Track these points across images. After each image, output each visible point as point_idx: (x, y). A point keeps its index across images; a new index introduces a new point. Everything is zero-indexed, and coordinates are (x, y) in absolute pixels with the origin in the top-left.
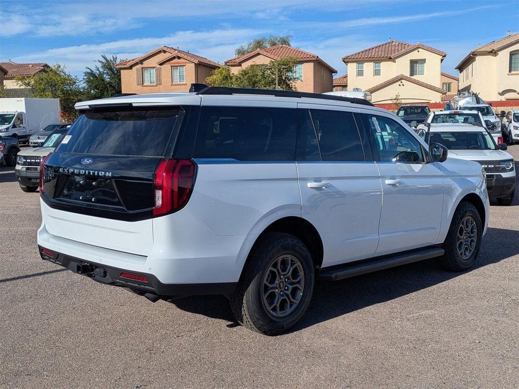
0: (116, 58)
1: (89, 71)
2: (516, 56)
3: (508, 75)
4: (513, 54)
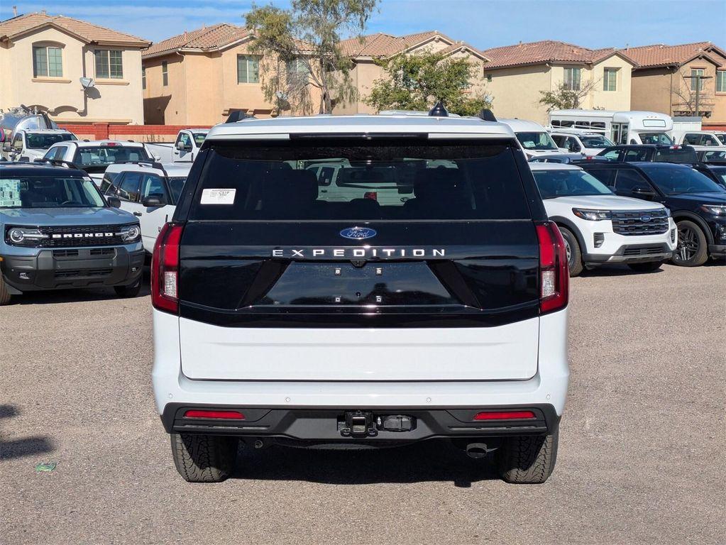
2: (42, 50)
3: (34, 81)
4: (37, 47)
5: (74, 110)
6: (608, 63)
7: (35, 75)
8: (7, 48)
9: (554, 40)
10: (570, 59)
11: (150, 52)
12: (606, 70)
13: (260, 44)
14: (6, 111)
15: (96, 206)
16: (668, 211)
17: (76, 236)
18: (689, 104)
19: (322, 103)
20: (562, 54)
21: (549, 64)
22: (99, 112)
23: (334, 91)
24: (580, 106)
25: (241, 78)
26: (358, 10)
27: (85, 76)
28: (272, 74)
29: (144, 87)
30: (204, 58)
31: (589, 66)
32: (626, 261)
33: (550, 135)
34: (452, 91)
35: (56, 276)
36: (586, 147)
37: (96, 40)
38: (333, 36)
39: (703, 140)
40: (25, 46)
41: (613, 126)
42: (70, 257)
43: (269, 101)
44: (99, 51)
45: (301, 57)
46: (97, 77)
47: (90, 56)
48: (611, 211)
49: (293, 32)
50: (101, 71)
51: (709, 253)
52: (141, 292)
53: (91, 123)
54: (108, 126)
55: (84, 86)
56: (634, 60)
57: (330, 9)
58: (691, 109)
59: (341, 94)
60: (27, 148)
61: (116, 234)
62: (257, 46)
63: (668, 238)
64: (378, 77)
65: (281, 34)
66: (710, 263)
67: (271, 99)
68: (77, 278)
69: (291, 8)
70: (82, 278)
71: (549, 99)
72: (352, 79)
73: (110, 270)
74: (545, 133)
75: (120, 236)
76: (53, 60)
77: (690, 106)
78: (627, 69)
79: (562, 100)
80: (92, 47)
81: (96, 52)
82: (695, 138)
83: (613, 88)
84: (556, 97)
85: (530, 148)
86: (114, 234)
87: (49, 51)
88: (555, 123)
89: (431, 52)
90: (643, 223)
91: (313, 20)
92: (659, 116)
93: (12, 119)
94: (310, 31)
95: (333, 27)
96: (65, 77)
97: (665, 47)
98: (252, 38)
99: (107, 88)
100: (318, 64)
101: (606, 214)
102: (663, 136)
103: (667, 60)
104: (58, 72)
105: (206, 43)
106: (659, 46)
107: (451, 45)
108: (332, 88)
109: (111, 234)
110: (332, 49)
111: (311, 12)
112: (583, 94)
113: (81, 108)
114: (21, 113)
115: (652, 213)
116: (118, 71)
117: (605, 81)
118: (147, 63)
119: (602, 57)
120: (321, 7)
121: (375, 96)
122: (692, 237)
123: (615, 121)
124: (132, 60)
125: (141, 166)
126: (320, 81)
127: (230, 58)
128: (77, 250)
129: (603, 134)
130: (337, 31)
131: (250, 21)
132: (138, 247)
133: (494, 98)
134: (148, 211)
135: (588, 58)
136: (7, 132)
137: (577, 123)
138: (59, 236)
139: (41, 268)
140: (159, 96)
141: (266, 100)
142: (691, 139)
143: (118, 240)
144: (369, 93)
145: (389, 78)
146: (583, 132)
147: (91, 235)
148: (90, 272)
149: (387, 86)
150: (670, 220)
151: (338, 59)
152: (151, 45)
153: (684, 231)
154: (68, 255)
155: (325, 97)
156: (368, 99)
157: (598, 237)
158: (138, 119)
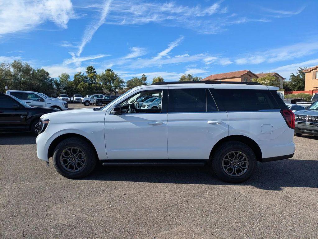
0: (306, 68)
1: (292, 74)
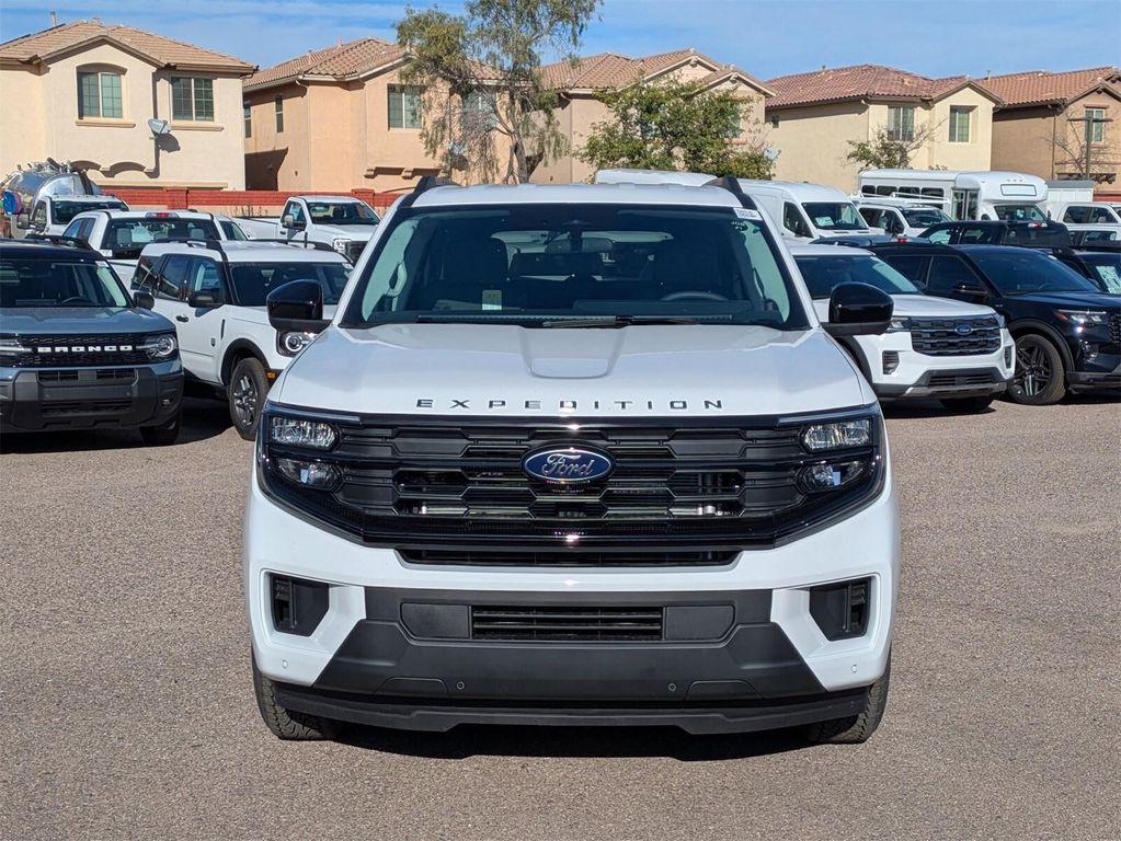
2: (92, 78)
3: (78, 124)
4: (84, 73)
5: (140, 168)
6: (958, 99)
7: (81, 115)
8: (39, 74)
9: (874, 64)
10: (898, 92)
11: (256, 81)
12: (954, 109)
13: (418, 67)
14: (26, 168)
15: (115, 306)
16: (1001, 320)
17: (74, 349)
18: (1078, 162)
19: (511, 157)
20: (887, 85)
21: (867, 101)
22: (177, 171)
23: (530, 139)
24: (911, 164)
25: (393, 120)
26: (569, 17)
27: (156, 116)
28: (436, 114)
29: (248, 135)
30: (338, 89)
31: (927, 103)
32: (932, 395)
33: (858, 208)
34: (710, 140)
35: (45, 411)
36: (911, 226)
37: (173, 62)
38: (530, 56)
39: (1094, 216)
40: (66, 71)
41: (956, 195)
42: (65, 382)
43: (431, 155)
44: (178, 79)
45: (480, 88)
46: (174, 119)
47: (165, 87)
48: (909, 318)
49: (469, 49)
50: (181, 109)
51: (1066, 384)
52: (180, 437)
53: (161, 188)
54: (187, 192)
55: (154, 133)
56: (996, 94)
57: (525, 14)
58: (1081, 169)
59: (541, 145)
60: (53, 223)
61: (138, 347)
62: (413, 72)
63: (1001, 359)
64: (598, 120)
65: (449, 52)
66: (1068, 399)
67: (435, 152)
68: (78, 414)
69: (466, 14)
70: (83, 414)
71: (862, 154)
72: (558, 123)
73: (127, 403)
74: (849, 204)
75: (143, 351)
76: (107, 92)
77: (1079, 164)
78: (985, 108)
79: (882, 155)
80: (166, 73)
81: (173, 81)
82: (1082, 213)
83: (964, 138)
84: (873, 151)
85: (825, 228)
86: (134, 348)
87: (102, 79)
88: (868, 190)
89: (680, 81)
90: (959, 336)
91: (498, 31)
92: (1025, 179)
93: (34, 179)
94: (495, 48)
95: (530, 43)
96: (127, 118)
97: (1046, 75)
98: (407, 60)
99: (190, 136)
100: (506, 98)
101: (903, 323)
102: (1033, 210)
103: (1048, 95)
104: (116, 111)
105: (339, 68)
106: (1038, 73)
107: (714, 70)
108: (527, 135)
109: (130, 348)
110: (528, 76)
111: (496, 20)
112: (913, 145)
113: (150, 166)
114: (48, 170)
115: (975, 321)
116: (206, 109)
117: (952, 126)
118: (252, 98)
119: (946, 90)
120: (512, 13)
121: (593, 147)
122: (1042, 359)
123: (958, 186)
124: (227, 94)
125: (190, 245)
126: (510, 126)
127: (376, 90)
128: (76, 372)
129: (940, 206)
130: (536, 50)
131: (405, 33)
132: (175, 367)
133: (780, 152)
134: (198, 315)
135: (927, 91)
136: (26, 199)
137: (902, 190)
138: (48, 350)
139: (19, 398)
140: (270, 149)
141: (427, 154)
142: (1075, 214)
143: (142, 357)
144: (584, 142)
145: (614, 121)
146: (907, 203)
147: (98, 349)
148: (96, 405)
149: (611, 132)
150: (1004, 333)
151: (537, 92)
152: (256, 70)
153: (1030, 350)
154: (62, 378)
155: (516, 149)
156: (583, 152)
157: (890, 358)
158: (236, 182)
